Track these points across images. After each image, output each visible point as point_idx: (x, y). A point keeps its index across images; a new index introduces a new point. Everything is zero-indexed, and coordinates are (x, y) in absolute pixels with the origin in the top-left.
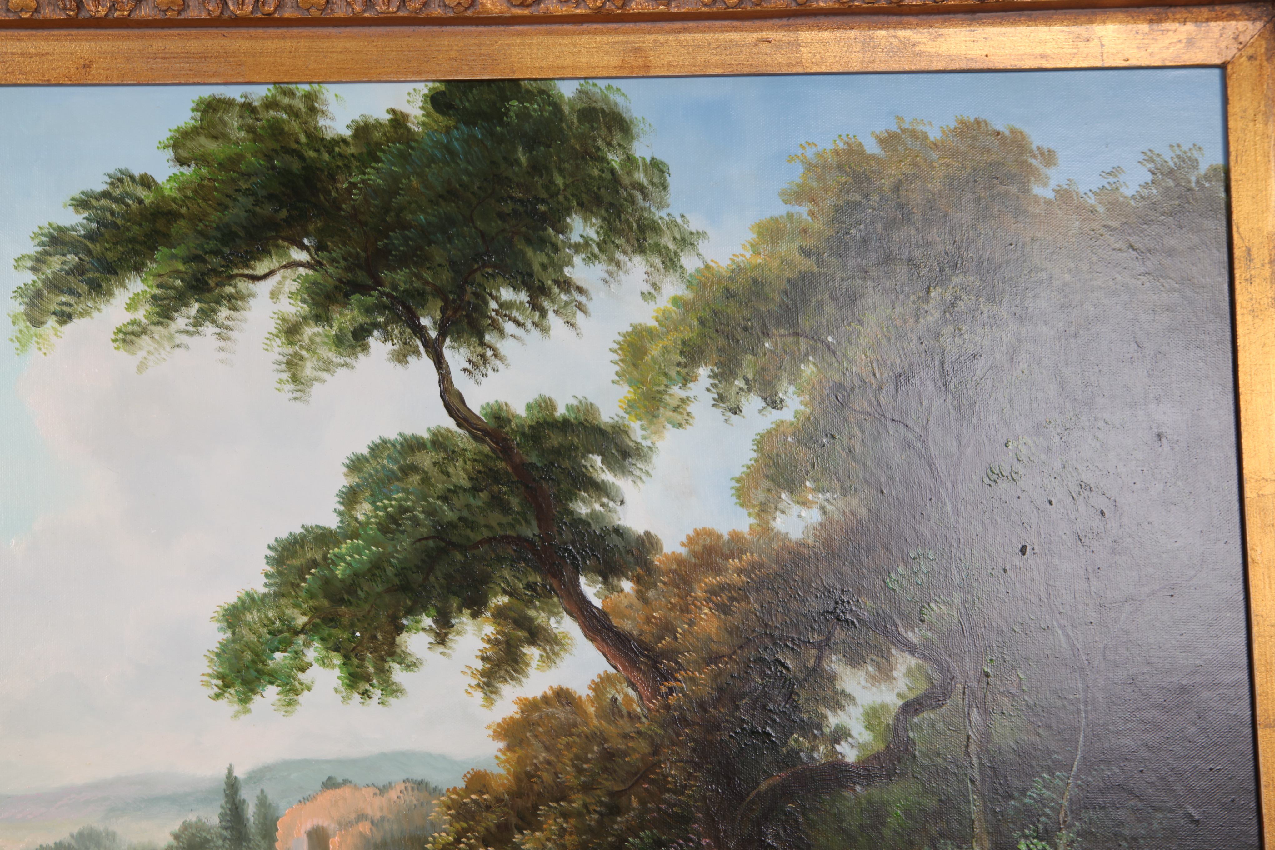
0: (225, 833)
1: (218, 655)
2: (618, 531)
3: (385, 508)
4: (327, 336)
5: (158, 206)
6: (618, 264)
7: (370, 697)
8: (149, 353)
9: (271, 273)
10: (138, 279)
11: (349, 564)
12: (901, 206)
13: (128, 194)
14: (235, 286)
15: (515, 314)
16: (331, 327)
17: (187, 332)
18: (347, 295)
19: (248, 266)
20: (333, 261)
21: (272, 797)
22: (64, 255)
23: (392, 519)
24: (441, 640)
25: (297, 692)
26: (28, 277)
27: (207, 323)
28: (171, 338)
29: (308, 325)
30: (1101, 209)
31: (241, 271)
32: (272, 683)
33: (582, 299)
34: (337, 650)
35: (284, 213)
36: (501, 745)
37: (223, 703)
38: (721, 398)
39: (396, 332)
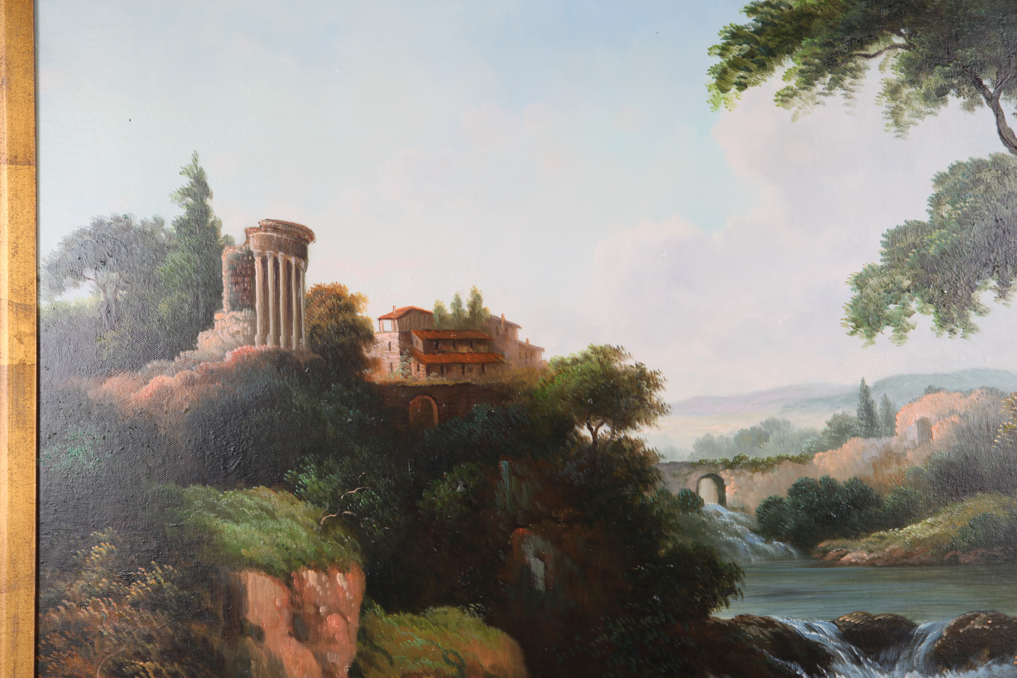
0: (861, 422)
1: (851, 307)
3: (962, 208)
4: (918, 94)
5: (802, 10)
7: (955, 333)
8: (799, 108)
9: (879, 53)
10: (790, 59)
11: (938, 246)
14: (855, 62)
16: (921, 87)
17: (824, 94)
18: (931, 67)
19: (862, 48)
20: (922, 43)
21: (891, 398)
22: (741, 45)
23: (966, 215)
24: (1002, 295)
25: (905, 331)
26: (718, 60)
27: (837, 87)
28: (812, 98)
29: (905, 87)
31: (859, 52)
32: (888, 325)
34: (930, 302)
35: (886, 12)
37: (856, 337)
39: (966, 90)
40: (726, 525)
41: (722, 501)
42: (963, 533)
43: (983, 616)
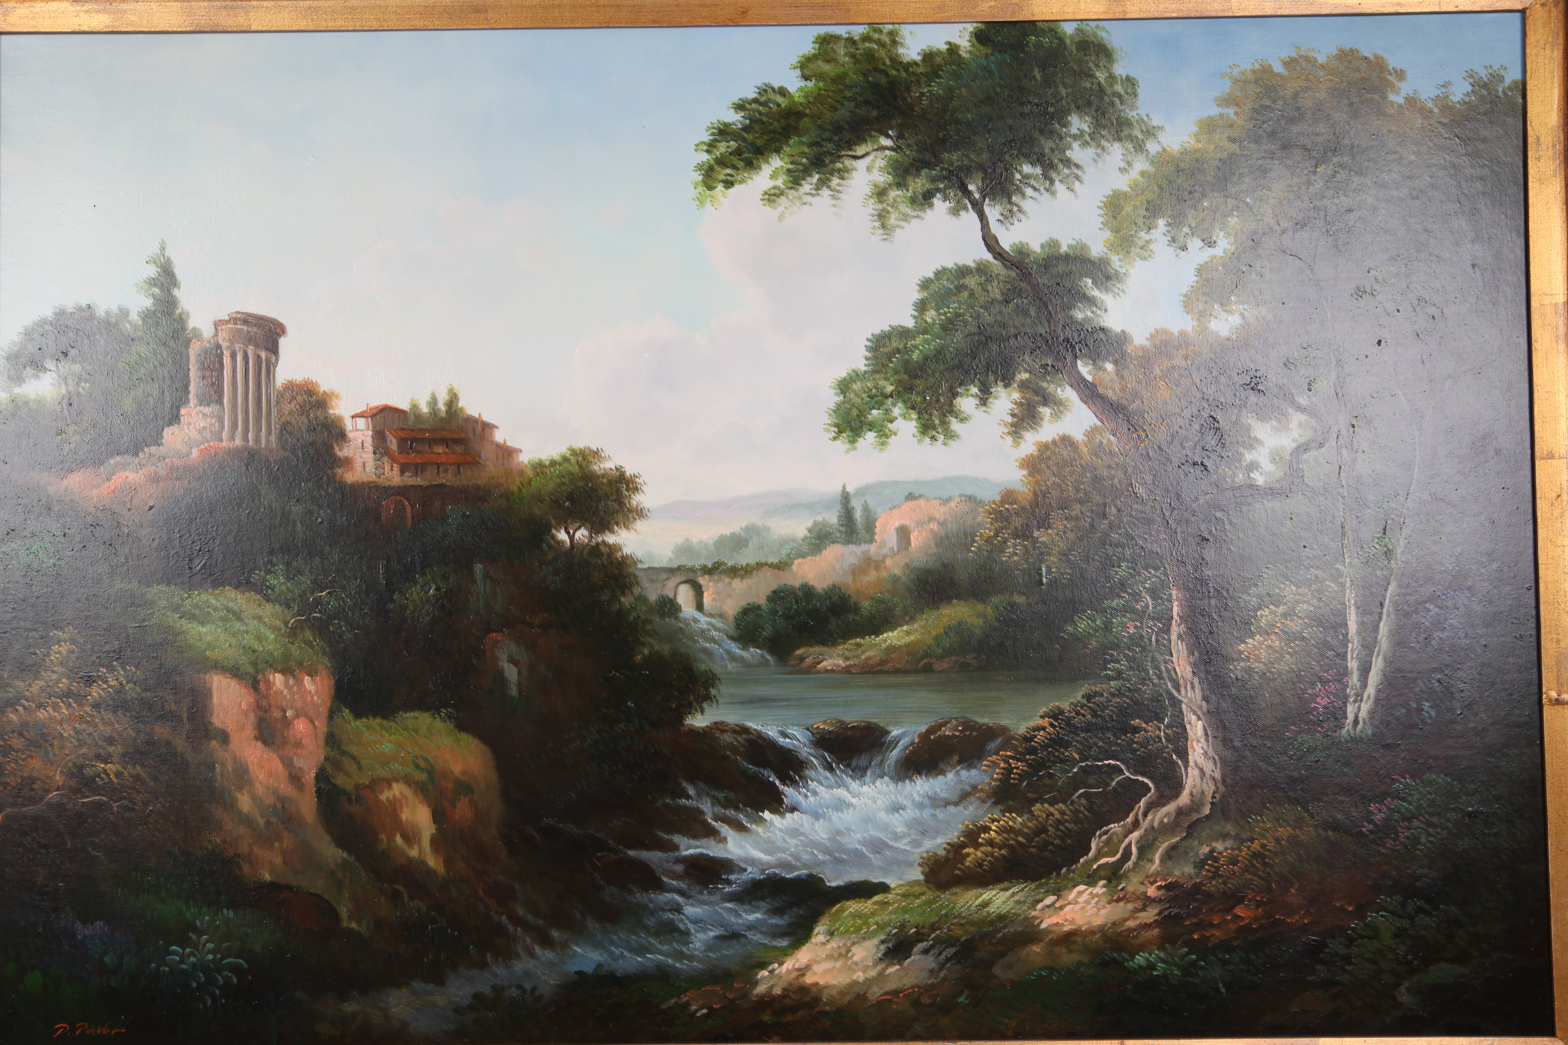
0: (841, 528)
1: (834, 411)
2: (1102, 329)
3: (945, 313)
4: (905, 197)
5: (790, 109)
6: (1103, 149)
7: (936, 440)
8: (786, 208)
9: (867, 154)
10: (778, 158)
11: (921, 351)
12: (1298, 109)
13: (769, 100)
14: (843, 163)
15: (1033, 182)
16: (908, 191)
17: (811, 194)
18: (918, 170)
19: (850, 149)
20: (909, 146)
21: (872, 505)
22: (728, 142)
23: (950, 321)
24: (984, 402)
25: (887, 437)
26: (704, 157)
27: (824, 188)
28: (800, 198)
29: (892, 189)
30: (1436, 110)
31: (847, 153)
32: (870, 430)
33: (1079, 172)
34: (913, 408)
35: (875, 113)
36: (1025, 472)
37: (838, 443)
38: (1174, 240)
39: (952, 194)
40: (703, 631)
41: (700, 607)
42: (937, 638)
43: (954, 722)
